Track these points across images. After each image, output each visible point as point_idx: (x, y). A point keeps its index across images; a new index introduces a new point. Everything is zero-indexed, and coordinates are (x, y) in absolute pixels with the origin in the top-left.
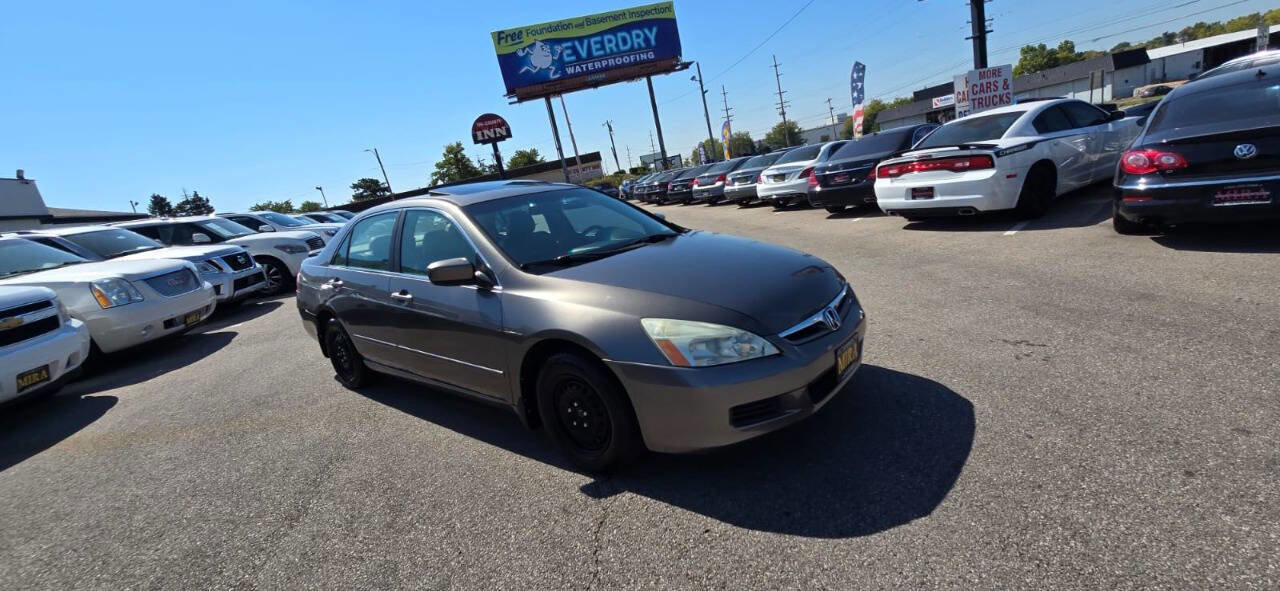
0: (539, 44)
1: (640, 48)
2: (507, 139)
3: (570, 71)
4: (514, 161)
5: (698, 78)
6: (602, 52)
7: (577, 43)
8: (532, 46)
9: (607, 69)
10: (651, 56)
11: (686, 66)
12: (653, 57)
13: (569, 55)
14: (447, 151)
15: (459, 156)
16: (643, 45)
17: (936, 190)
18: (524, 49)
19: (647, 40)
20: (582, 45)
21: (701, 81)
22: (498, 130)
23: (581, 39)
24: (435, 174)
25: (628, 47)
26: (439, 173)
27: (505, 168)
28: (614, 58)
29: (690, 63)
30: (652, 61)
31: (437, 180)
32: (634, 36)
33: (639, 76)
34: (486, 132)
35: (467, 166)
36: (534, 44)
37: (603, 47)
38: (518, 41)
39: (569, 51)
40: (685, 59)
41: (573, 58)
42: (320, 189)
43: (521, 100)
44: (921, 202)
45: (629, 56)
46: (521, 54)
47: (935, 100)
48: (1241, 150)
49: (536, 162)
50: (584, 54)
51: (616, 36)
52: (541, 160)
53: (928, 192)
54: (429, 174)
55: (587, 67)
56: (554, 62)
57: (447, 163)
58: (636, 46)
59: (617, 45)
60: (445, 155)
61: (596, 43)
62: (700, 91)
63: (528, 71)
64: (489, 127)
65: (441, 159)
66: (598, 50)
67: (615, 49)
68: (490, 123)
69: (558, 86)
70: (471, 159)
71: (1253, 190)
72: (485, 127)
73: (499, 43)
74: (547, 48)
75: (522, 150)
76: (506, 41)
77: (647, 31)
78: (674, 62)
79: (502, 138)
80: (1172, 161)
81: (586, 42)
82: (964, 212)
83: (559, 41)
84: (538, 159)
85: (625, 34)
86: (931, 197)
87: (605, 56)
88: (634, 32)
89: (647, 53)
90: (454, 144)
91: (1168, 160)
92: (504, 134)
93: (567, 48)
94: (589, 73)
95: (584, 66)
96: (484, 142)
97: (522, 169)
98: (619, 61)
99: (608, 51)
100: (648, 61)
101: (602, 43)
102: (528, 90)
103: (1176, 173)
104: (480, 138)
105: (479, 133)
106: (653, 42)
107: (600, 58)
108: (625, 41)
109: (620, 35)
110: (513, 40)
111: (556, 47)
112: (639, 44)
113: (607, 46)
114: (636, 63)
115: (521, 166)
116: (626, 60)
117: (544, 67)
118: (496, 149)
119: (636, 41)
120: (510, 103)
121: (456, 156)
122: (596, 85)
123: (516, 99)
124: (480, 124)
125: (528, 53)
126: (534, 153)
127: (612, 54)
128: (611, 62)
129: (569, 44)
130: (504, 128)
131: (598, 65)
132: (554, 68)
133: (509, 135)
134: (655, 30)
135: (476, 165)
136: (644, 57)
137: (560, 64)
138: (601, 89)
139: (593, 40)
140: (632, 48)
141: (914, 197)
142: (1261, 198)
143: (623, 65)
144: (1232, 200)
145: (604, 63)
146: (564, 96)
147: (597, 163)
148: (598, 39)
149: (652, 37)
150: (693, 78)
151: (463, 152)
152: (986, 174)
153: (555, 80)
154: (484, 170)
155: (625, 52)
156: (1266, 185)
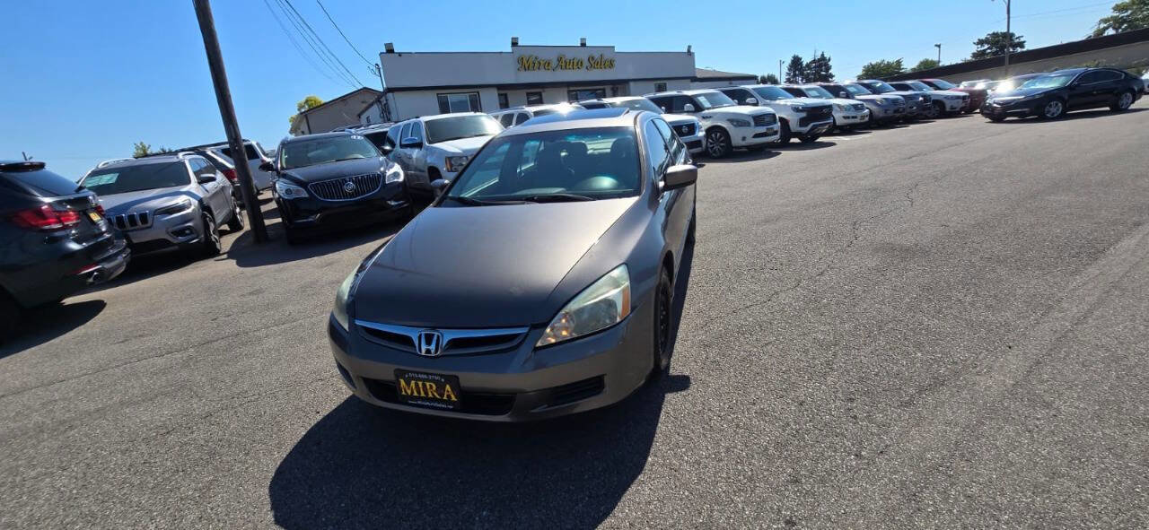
24: (1107, 21)
26: (1114, 18)
31: (1107, 28)
42: (939, 46)
54: (1099, 21)
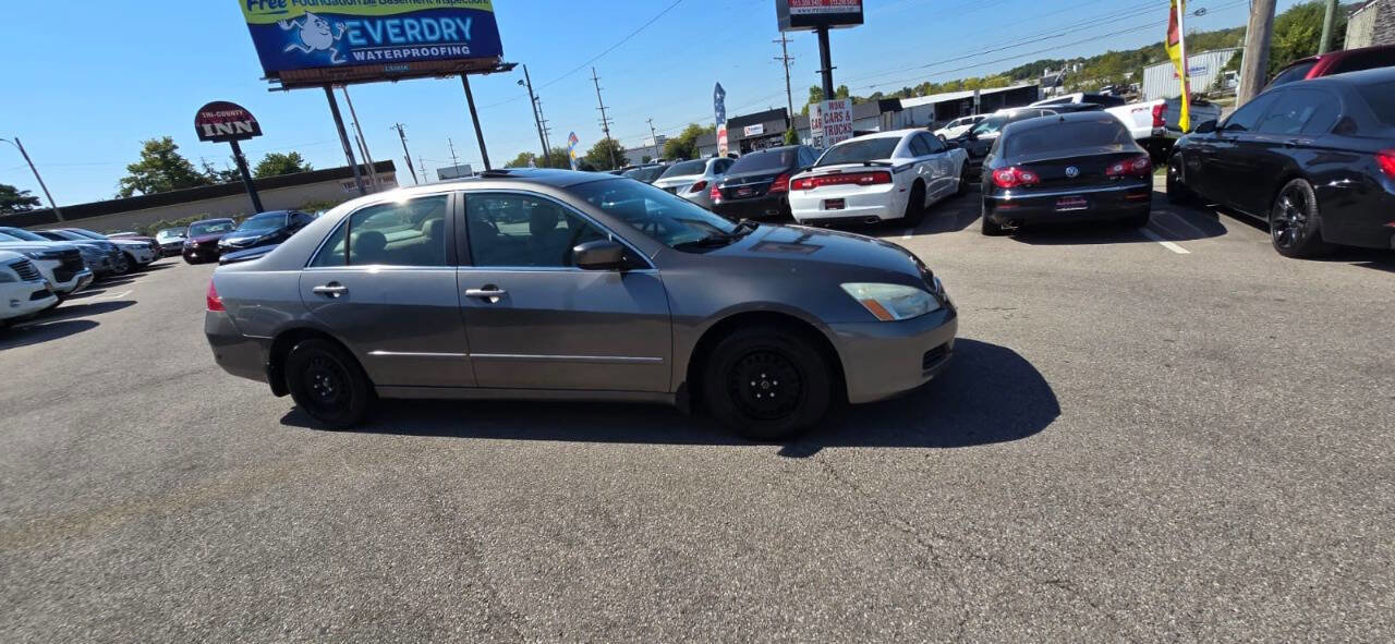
0: (312, 18)
1: (452, 40)
2: (254, 138)
3: (359, 56)
4: (263, 167)
5: (526, 82)
6: (402, 39)
7: (367, 24)
8: (302, 18)
9: (410, 59)
10: (466, 51)
11: (509, 67)
12: (468, 52)
13: (356, 37)
14: (148, 149)
15: (170, 156)
16: (455, 36)
17: (847, 202)
18: (289, 22)
19: (459, 32)
20: (374, 27)
21: (529, 86)
22: (238, 124)
23: (373, 20)
24: (128, 181)
25: (436, 37)
26: (135, 179)
27: (252, 175)
28: (420, 48)
29: (514, 65)
30: (467, 57)
31: (132, 189)
32: (444, 26)
33: (452, 72)
34: (219, 126)
35: (186, 171)
36: (305, 17)
37: (403, 33)
38: (278, 9)
39: (357, 32)
40: (506, 59)
41: (362, 41)
43: (287, 86)
44: (834, 212)
45: (438, 48)
46: (285, 26)
47: (746, 128)
48: (1071, 171)
49: (300, 170)
50: (378, 38)
51: (420, 23)
52: (307, 169)
53: (840, 203)
54: (118, 180)
55: (383, 55)
56: (335, 43)
57: (149, 165)
58: (447, 37)
59: (422, 33)
60: (143, 154)
61: (393, 26)
62: (530, 98)
63: (297, 50)
64: (224, 120)
65: (139, 160)
66: (396, 35)
67: (419, 38)
68: (228, 114)
69: (345, 74)
70: (191, 162)
71: (1078, 199)
72: (218, 120)
73: (250, 9)
74: (325, 25)
75: (275, 153)
76: (262, 8)
77: (459, 21)
78: (494, 62)
79: (247, 136)
80: (1029, 178)
81: (379, 24)
82: (870, 220)
83: (343, 18)
84: (302, 166)
85: (432, 22)
86: (842, 207)
87: (408, 45)
88: (443, 21)
89: (461, 47)
90: (161, 141)
91: (1027, 177)
92: (250, 130)
93: (354, 28)
94: (385, 62)
95: (379, 53)
96: (216, 139)
97: (276, 179)
98: (425, 52)
99: (410, 38)
100: (462, 57)
101: (401, 27)
102: (295, 75)
103: (1033, 187)
104: (209, 133)
105: (207, 127)
106: (468, 36)
107: (400, 46)
108: (432, 30)
109: (425, 21)
110: (271, 7)
111: (337, 25)
112: (450, 35)
113: (409, 33)
114: (447, 57)
115: (277, 174)
116: (434, 51)
117: (320, 48)
118: (237, 150)
119: (446, 32)
120: (270, 90)
121: (163, 155)
122: (395, 77)
123: (279, 85)
124: (209, 115)
125: (295, 27)
126: (295, 157)
127: (415, 43)
128: (415, 52)
129: (357, 23)
130: (248, 122)
131: (397, 53)
132: (336, 51)
133: (257, 131)
134: (469, 22)
135: (201, 170)
136: (457, 51)
137: (345, 46)
138: (401, 83)
139: (388, 23)
140: (442, 40)
141: (827, 208)
142: (1081, 205)
143: (431, 58)
144: (1067, 207)
145: (406, 53)
146: (350, 88)
147: (389, 174)
148: (396, 22)
149: (466, 29)
150: (521, 82)
151: (176, 151)
152: (885, 188)
153: (341, 66)
154: (213, 177)
155: (432, 42)
156: (1084, 196)
